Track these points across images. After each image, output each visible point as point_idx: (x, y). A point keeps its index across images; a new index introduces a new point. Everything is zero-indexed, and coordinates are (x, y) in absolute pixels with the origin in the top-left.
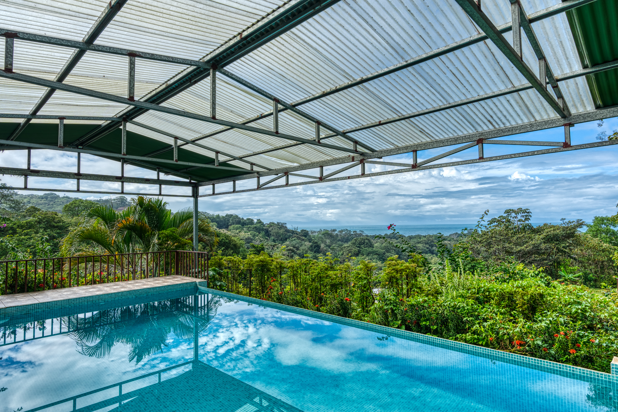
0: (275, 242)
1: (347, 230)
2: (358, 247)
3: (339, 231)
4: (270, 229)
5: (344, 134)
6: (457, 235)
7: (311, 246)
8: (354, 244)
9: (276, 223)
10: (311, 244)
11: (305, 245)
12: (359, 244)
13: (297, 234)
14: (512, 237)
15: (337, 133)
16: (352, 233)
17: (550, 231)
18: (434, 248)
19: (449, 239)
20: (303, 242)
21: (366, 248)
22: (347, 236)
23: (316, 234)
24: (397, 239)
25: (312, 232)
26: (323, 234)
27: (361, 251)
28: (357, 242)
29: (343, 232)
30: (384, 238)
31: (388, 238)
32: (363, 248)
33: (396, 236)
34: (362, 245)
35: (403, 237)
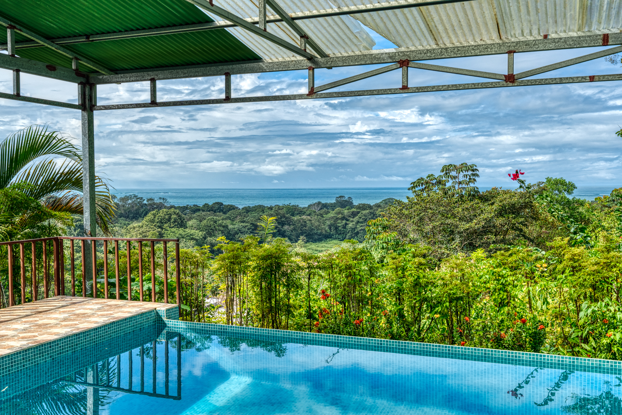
1: (135, 196)
2: (160, 227)
3: (122, 199)
5: (291, 21)
6: (320, 206)
8: (152, 221)
12: (161, 222)
15: (284, 18)
16: (145, 202)
18: (286, 227)
19: (308, 212)
21: (173, 230)
22: (135, 208)
24: (225, 213)
27: (163, 234)
28: (156, 219)
29: (128, 200)
30: (203, 211)
31: (209, 211)
32: (168, 228)
33: (223, 208)
34: (166, 223)
35: (234, 209)
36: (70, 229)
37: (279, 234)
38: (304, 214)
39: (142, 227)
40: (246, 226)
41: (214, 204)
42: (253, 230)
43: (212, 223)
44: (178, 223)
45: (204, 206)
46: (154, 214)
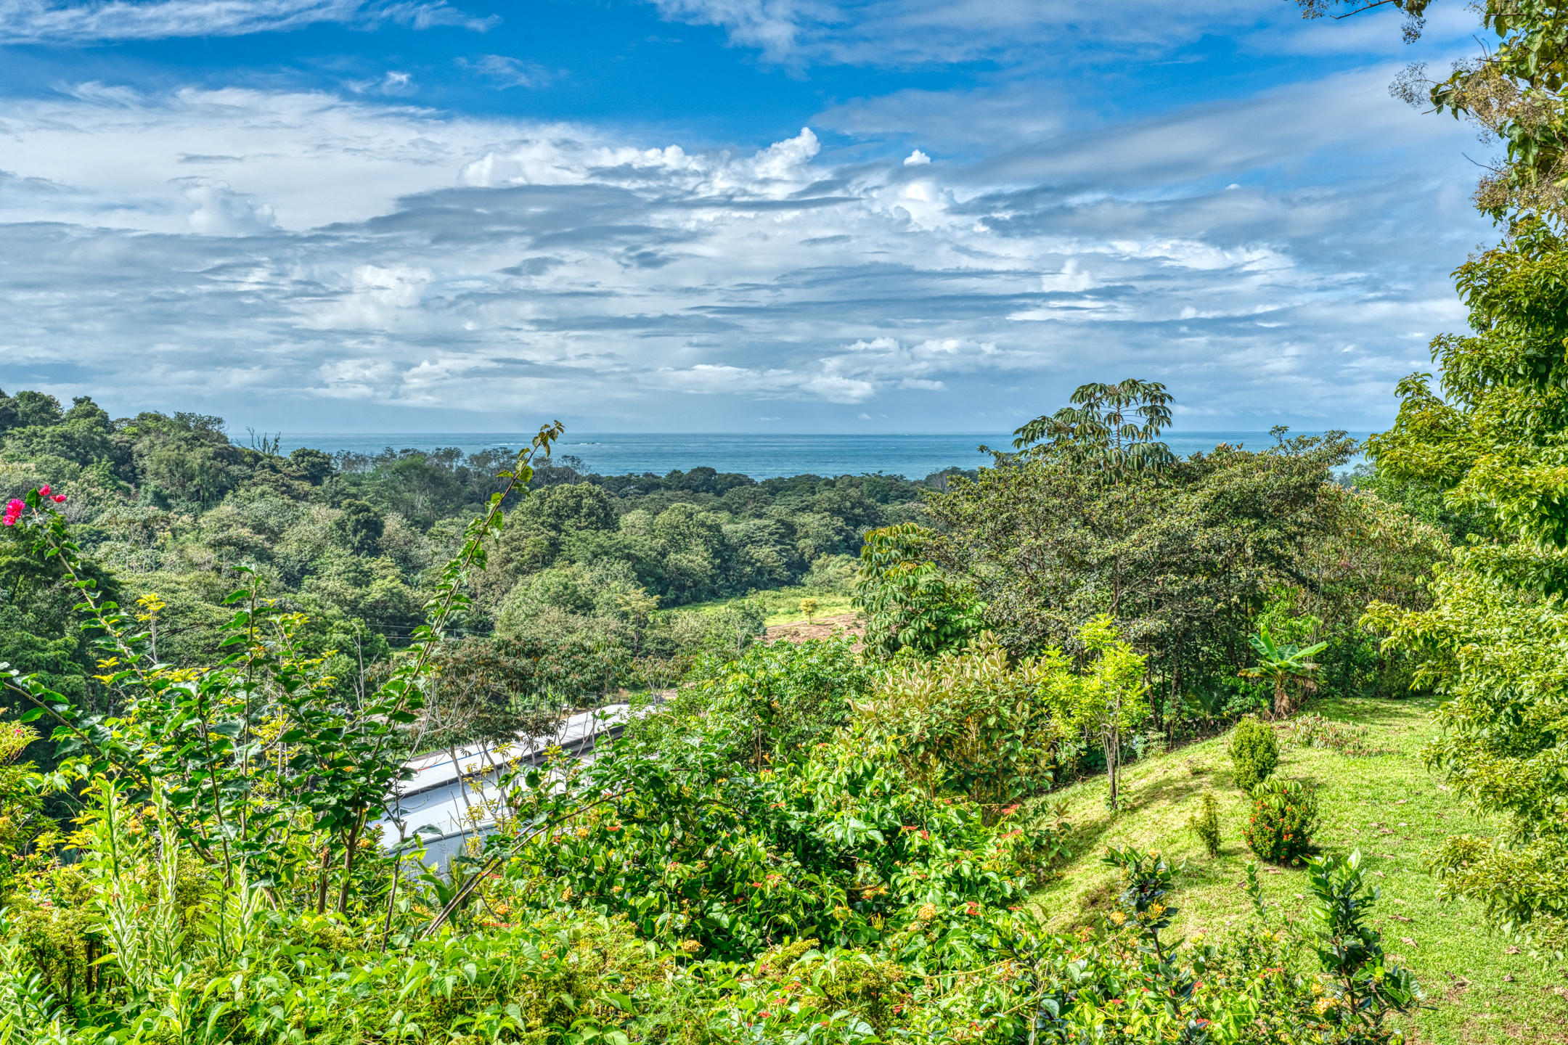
0: (168, 508)
1: (506, 452)
2: (555, 527)
3: (474, 458)
4: (139, 447)
7: (341, 525)
8: (536, 513)
9: (172, 416)
10: (338, 514)
11: (313, 521)
12: (557, 515)
13: (273, 468)
14: (1091, 499)
17: (1230, 478)
20: (302, 506)
21: (583, 534)
23: (370, 469)
24: (719, 494)
25: (349, 461)
26: (399, 471)
27: (561, 544)
28: (546, 507)
29: (490, 460)
30: (668, 488)
31: (682, 488)
32: (572, 531)
33: (715, 481)
34: (568, 517)
35: (741, 484)
36: (344, 530)
37: (848, 547)
38: (912, 498)
39: (512, 526)
40: (765, 527)
41: (694, 471)
42: (782, 536)
43: (682, 518)
44: (598, 517)
45: (670, 476)
46: (540, 497)
